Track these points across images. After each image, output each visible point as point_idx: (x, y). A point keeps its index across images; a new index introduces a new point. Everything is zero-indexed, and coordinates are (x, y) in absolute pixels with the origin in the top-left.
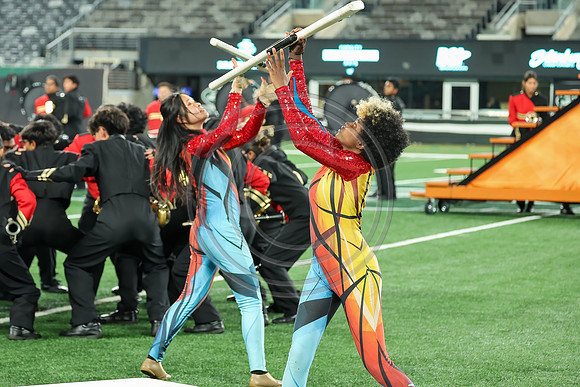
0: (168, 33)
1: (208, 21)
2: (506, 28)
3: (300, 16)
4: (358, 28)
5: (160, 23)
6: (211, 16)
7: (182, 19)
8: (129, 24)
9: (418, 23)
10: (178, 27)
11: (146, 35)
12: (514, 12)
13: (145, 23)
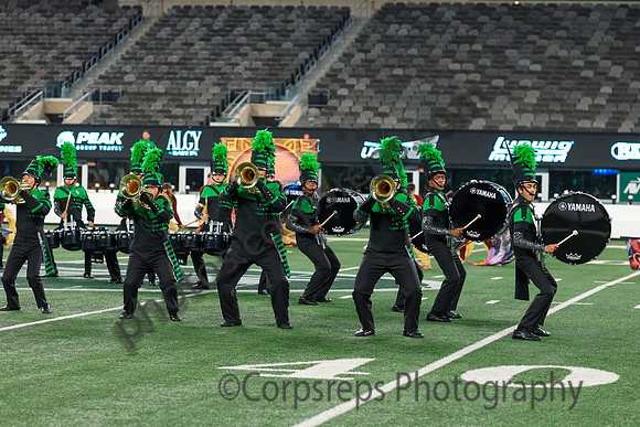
2: (237, 116)
3: (50, 102)
4: (103, 115)
9: (158, 111)
12: (245, 102)
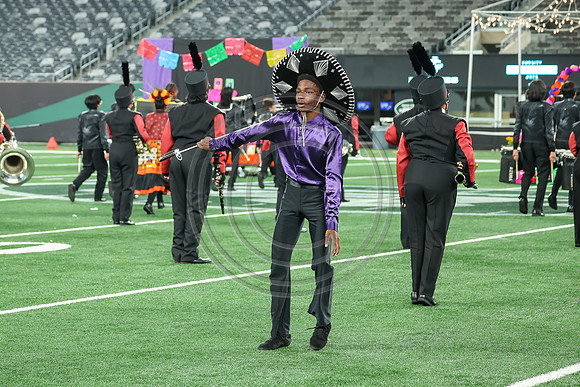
0: (364, 51)
1: (402, 40)
5: (357, 43)
6: (407, 35)
7: (379, 38)
8: (329, 43)
10: (375, 46)
11: (343, 53)
13: (343, 43)
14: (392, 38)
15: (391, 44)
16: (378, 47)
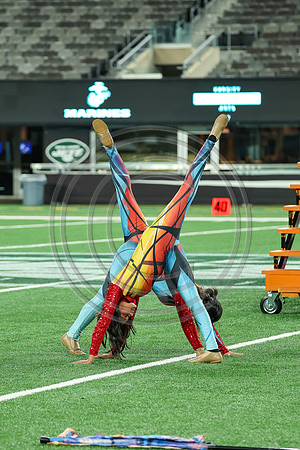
0: (2, 76)
6: (56, 54)
7: (19, 57)
14: (38, 58)
15: (37, 65)
16: (20, 70)
